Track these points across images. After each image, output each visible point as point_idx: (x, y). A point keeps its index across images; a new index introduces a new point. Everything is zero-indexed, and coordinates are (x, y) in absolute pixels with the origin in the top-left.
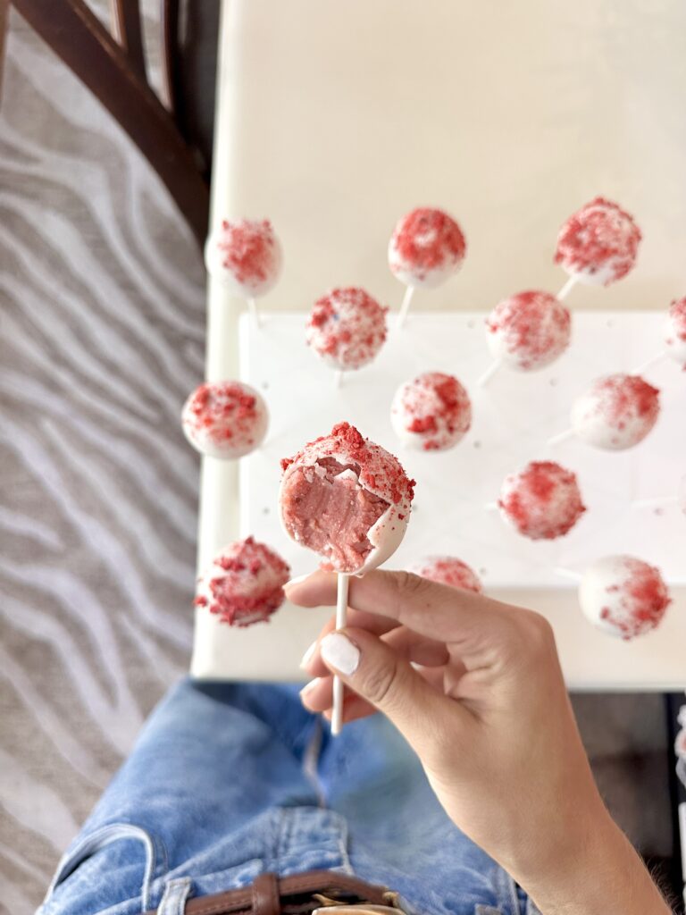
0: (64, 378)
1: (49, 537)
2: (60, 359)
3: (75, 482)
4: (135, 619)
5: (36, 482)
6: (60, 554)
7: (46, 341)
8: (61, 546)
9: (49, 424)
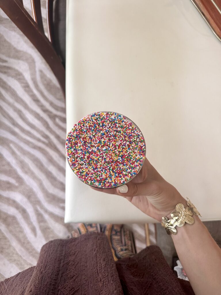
1: (13, 181)
2: (15, 124)
4: (42, 207)
5: (9, 164)
6: (16, 187)
7: (10, 119)
8: (17, 184)
9: (11, 145)
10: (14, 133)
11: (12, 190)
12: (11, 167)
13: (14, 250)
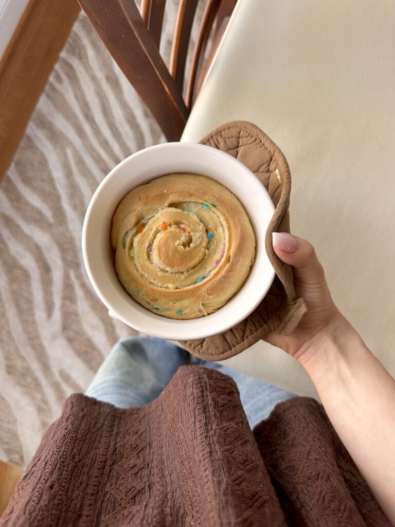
0: (87, 129)
1: (48, 213)
2: (89, 117)
3: (73, 189)
5: (51, 181)
6: (49, 225)
7: (84, 104)
8: (52, 221)
9: (69, 151)
10: (80, 132)
11: (41, 227)
12: (55, 188)
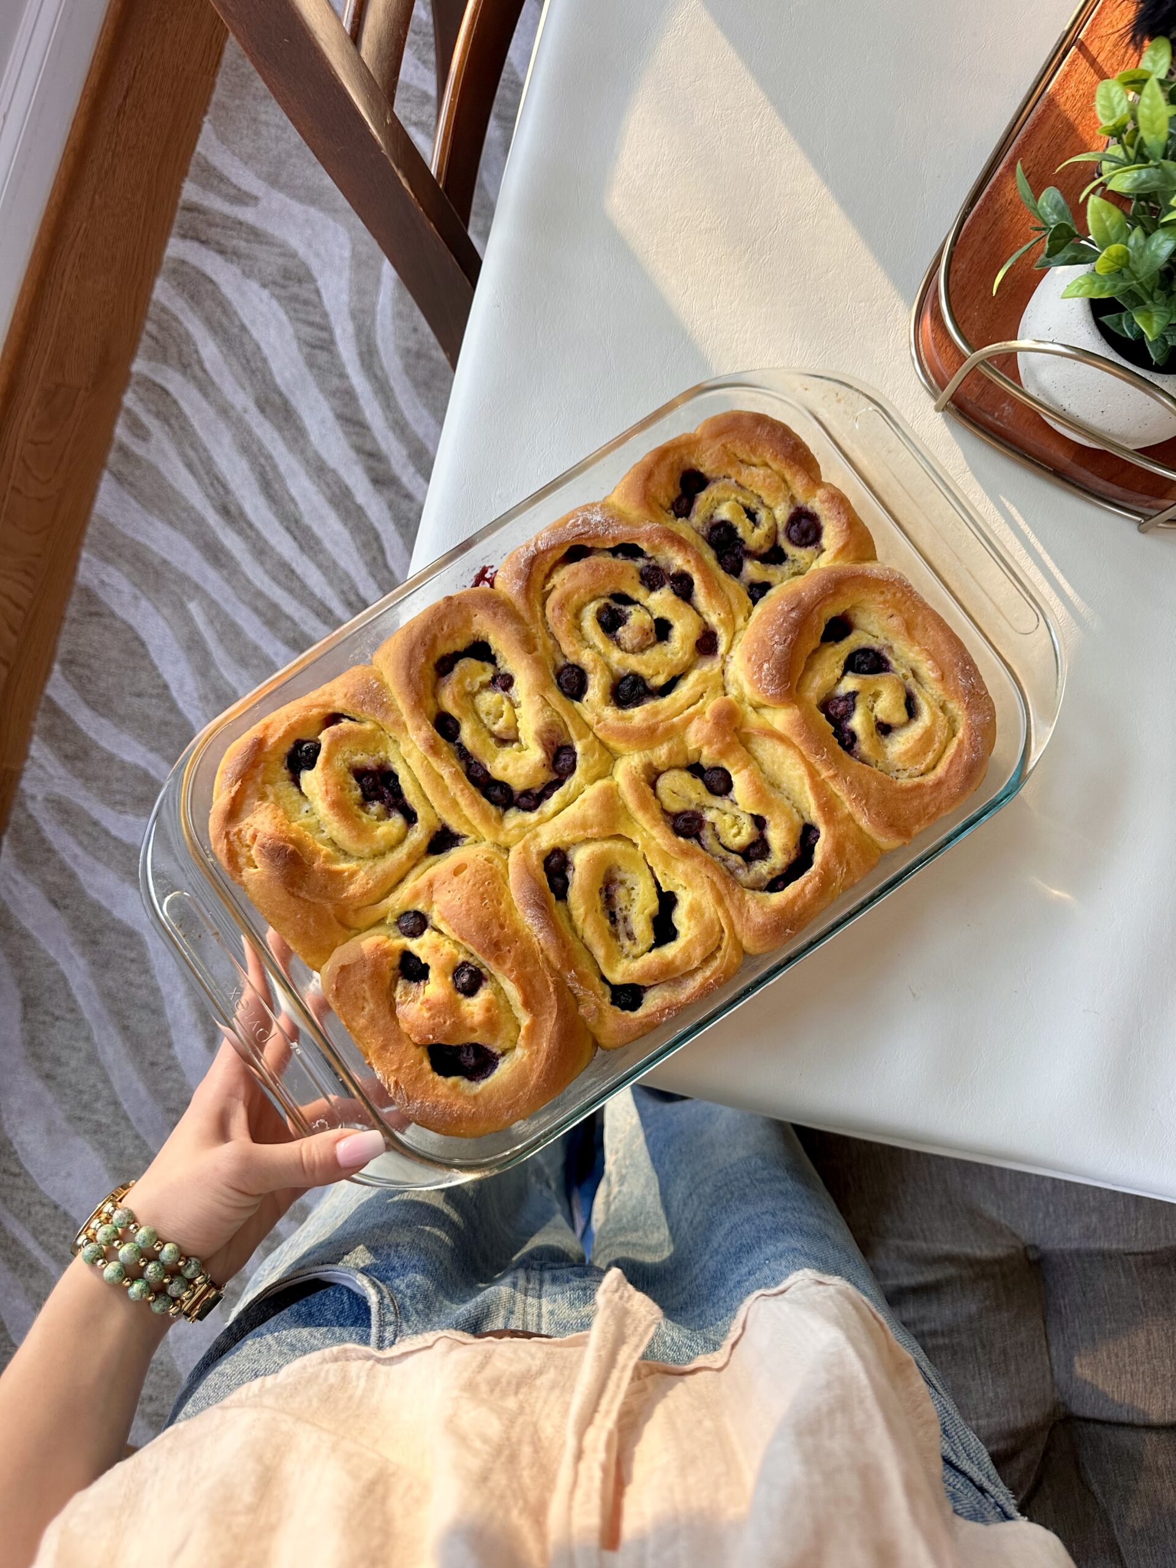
2: (230, 513)
5: (161, 690)
7: (212, 480)
9: (194, 607)
10: (216, 554)
12: (174, 708)
13: (106, 1081)
